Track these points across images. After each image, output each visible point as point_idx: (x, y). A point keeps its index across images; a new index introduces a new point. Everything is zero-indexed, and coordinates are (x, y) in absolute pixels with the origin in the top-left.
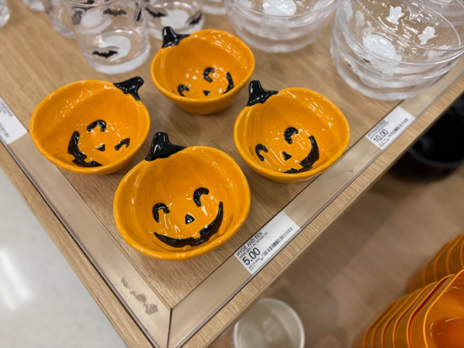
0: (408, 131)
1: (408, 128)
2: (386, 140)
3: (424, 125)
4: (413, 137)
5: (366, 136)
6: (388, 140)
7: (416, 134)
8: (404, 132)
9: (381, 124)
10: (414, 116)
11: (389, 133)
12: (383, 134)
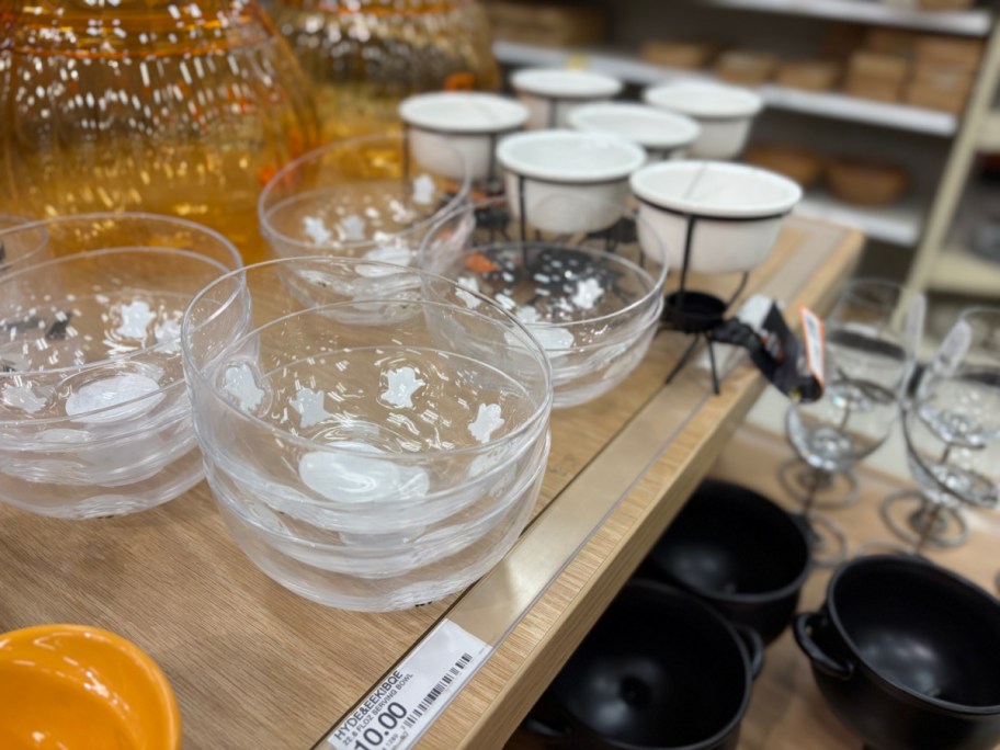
0: (467, 695)
1: (468, 687)
2: (398, 740)
3: (514, 666)
4: (479, 715)
5: (331, 739)
6: (403, 738)
7: (489, 702)
8: (455, 701)
9: (386, 687)
10: (489, 643)
11: (410, 713)
12: (389, 722)
